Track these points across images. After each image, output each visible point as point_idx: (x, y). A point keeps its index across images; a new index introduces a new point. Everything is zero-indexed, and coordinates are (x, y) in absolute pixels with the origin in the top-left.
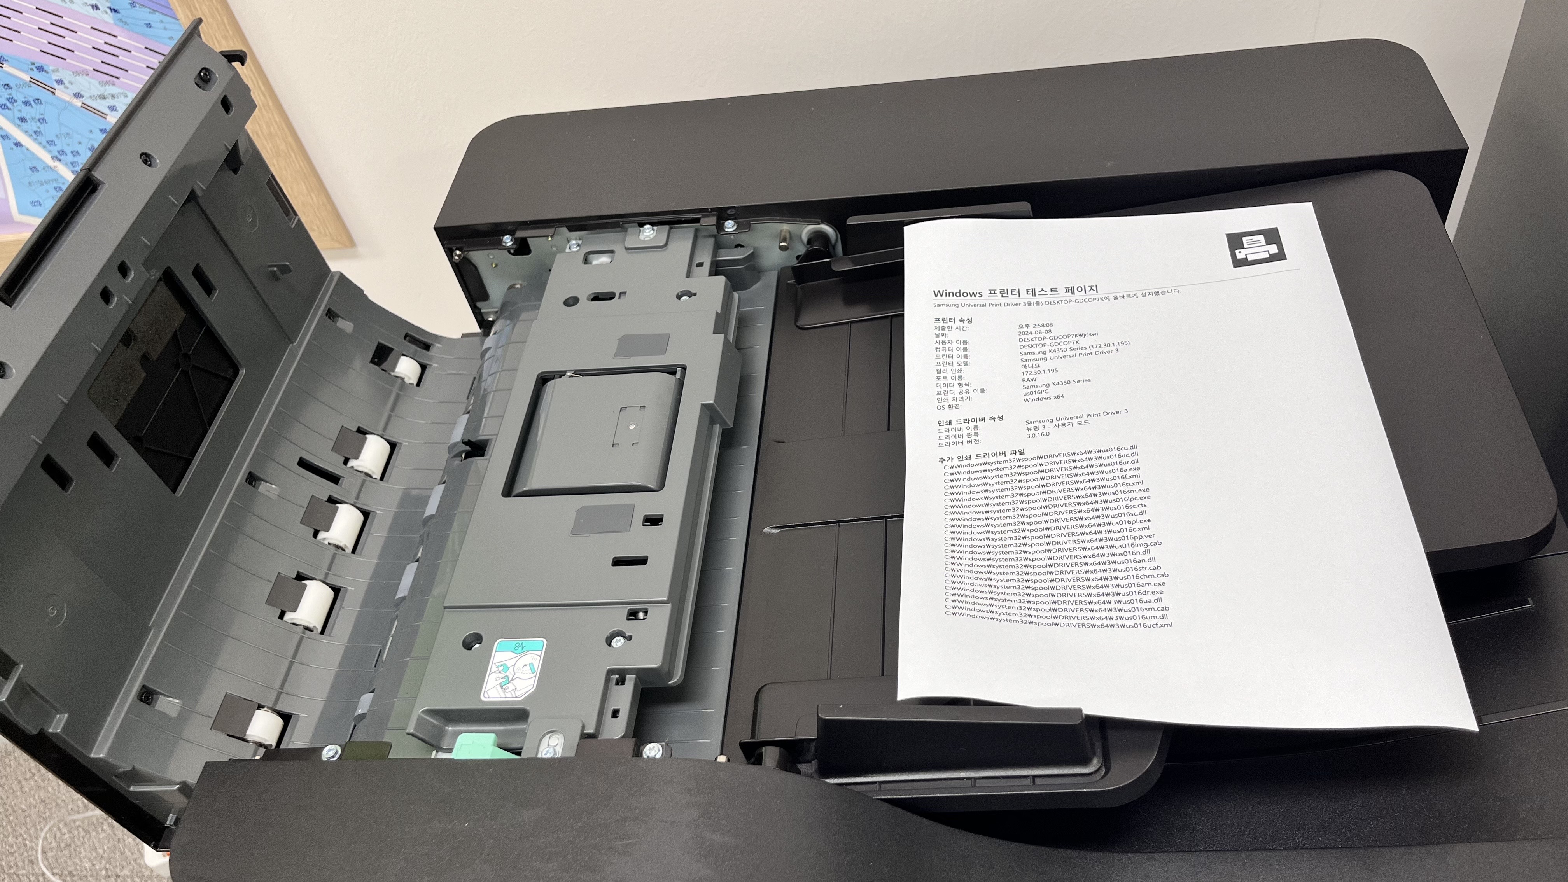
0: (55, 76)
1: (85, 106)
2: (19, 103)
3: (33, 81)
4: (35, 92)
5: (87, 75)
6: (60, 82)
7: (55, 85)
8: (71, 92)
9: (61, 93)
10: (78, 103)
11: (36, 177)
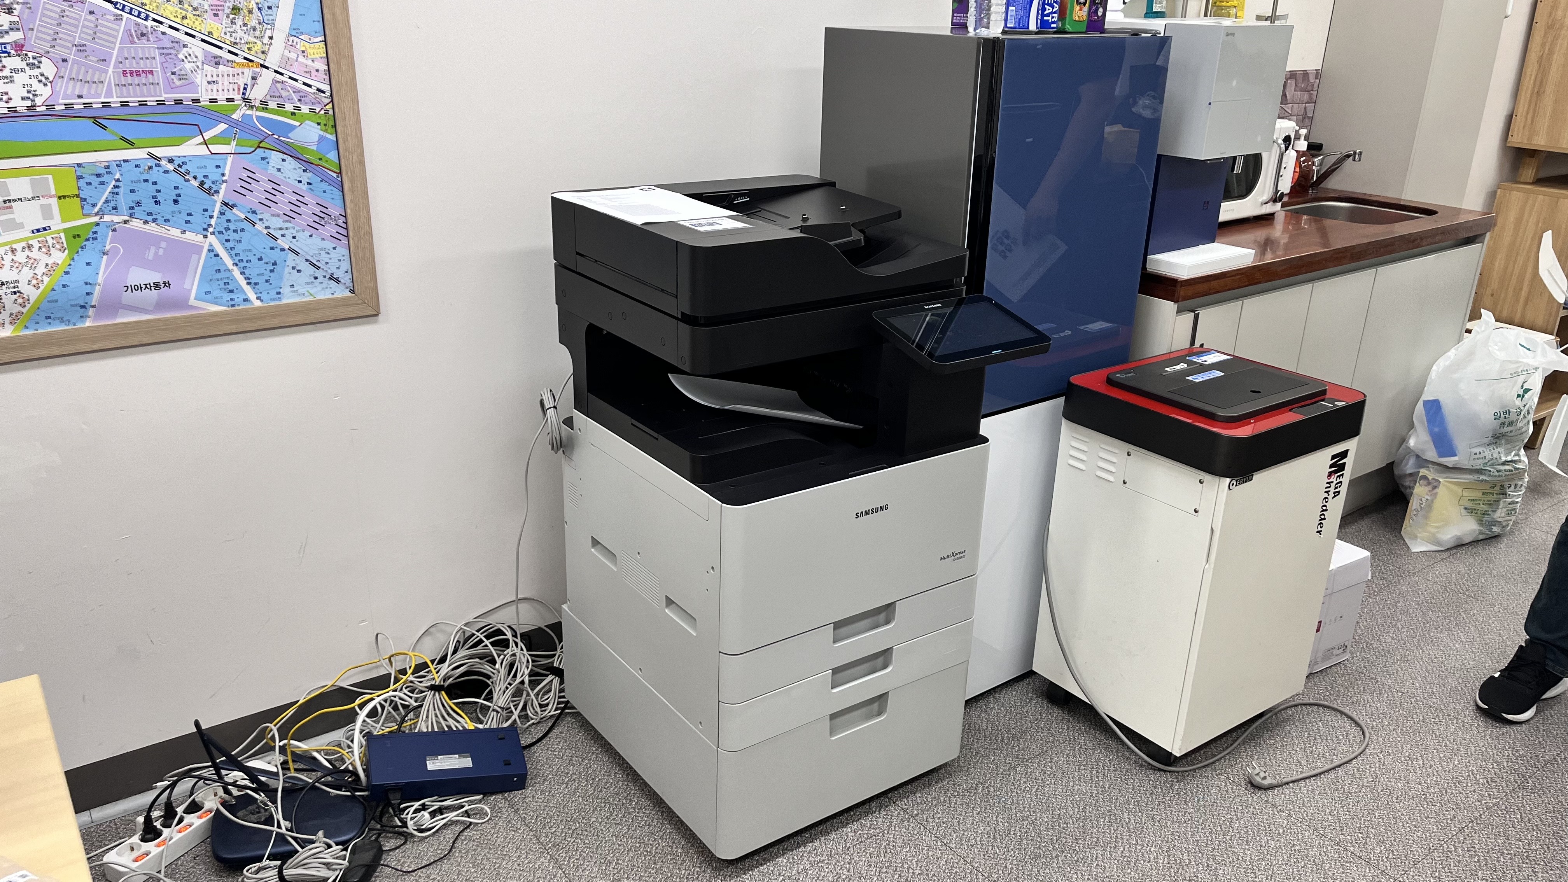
0: (260, 216)
1: (269, 234)
2: (231, 230)
3: (247, 219)
4: (246, 225)
5: (278, 216)
6: (261, 220)
7: (257, 222)
8: (264, 225)
9: (259, 226)
10: (265, 232)
11: (219, 276)
